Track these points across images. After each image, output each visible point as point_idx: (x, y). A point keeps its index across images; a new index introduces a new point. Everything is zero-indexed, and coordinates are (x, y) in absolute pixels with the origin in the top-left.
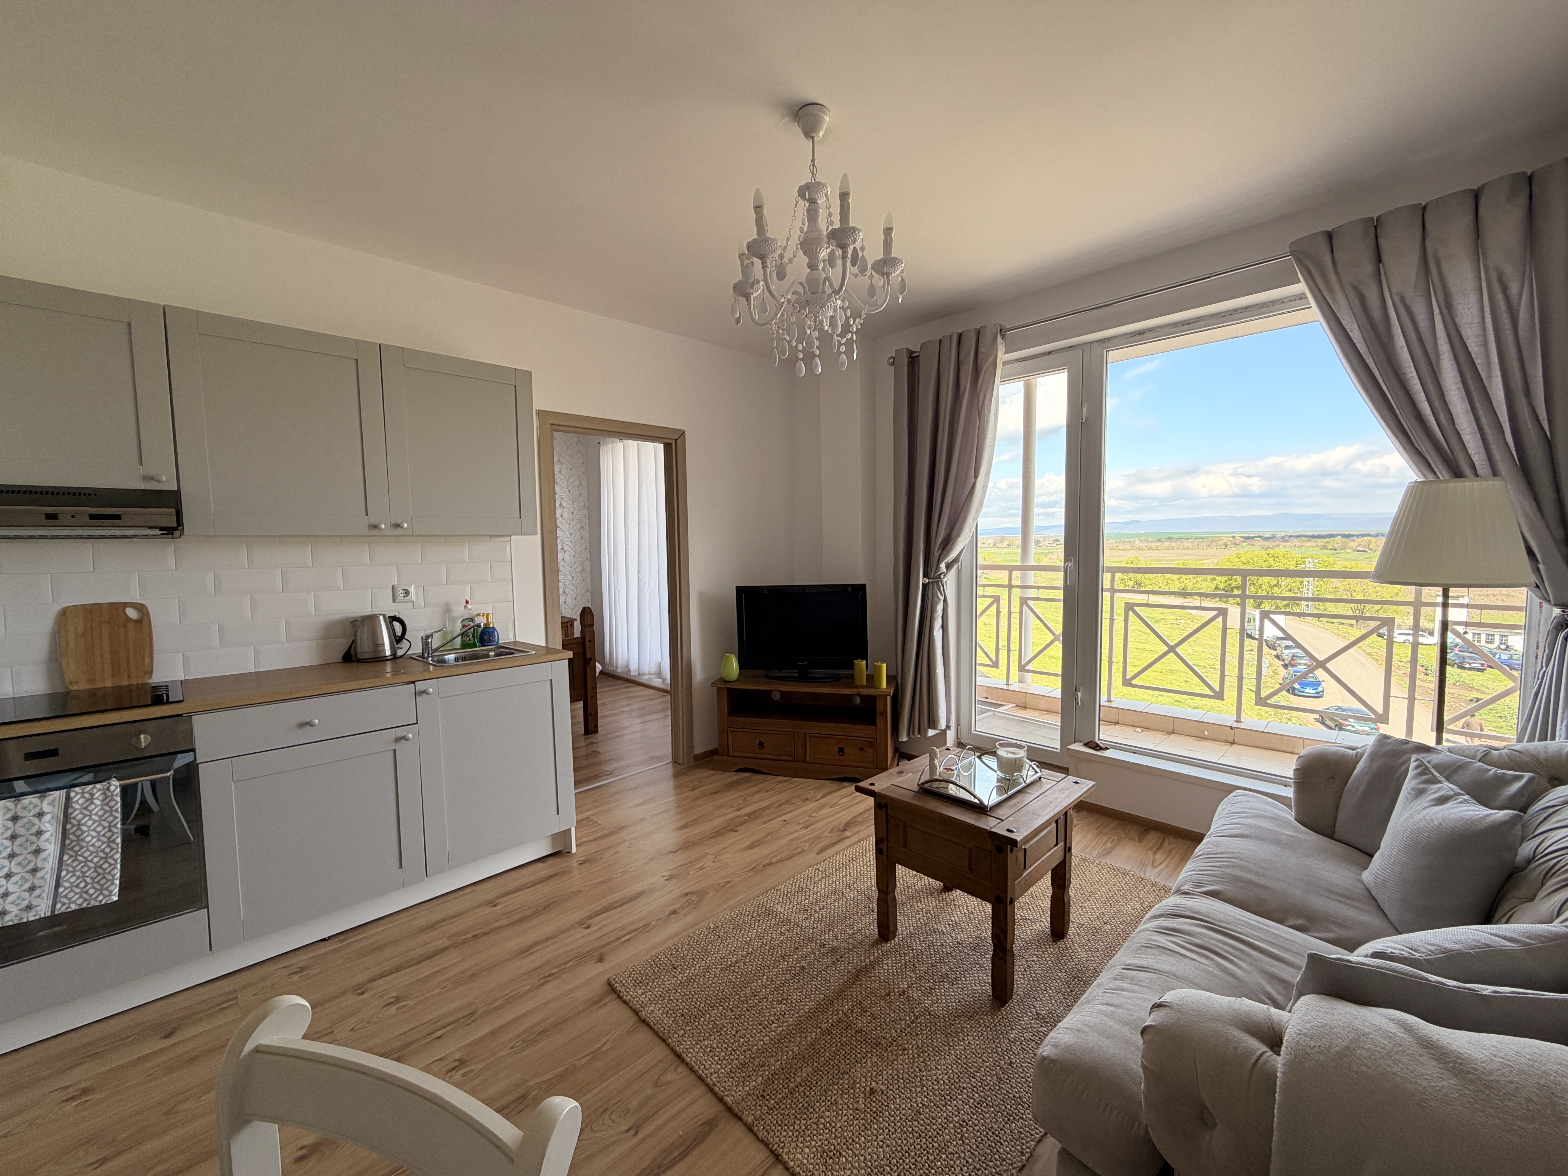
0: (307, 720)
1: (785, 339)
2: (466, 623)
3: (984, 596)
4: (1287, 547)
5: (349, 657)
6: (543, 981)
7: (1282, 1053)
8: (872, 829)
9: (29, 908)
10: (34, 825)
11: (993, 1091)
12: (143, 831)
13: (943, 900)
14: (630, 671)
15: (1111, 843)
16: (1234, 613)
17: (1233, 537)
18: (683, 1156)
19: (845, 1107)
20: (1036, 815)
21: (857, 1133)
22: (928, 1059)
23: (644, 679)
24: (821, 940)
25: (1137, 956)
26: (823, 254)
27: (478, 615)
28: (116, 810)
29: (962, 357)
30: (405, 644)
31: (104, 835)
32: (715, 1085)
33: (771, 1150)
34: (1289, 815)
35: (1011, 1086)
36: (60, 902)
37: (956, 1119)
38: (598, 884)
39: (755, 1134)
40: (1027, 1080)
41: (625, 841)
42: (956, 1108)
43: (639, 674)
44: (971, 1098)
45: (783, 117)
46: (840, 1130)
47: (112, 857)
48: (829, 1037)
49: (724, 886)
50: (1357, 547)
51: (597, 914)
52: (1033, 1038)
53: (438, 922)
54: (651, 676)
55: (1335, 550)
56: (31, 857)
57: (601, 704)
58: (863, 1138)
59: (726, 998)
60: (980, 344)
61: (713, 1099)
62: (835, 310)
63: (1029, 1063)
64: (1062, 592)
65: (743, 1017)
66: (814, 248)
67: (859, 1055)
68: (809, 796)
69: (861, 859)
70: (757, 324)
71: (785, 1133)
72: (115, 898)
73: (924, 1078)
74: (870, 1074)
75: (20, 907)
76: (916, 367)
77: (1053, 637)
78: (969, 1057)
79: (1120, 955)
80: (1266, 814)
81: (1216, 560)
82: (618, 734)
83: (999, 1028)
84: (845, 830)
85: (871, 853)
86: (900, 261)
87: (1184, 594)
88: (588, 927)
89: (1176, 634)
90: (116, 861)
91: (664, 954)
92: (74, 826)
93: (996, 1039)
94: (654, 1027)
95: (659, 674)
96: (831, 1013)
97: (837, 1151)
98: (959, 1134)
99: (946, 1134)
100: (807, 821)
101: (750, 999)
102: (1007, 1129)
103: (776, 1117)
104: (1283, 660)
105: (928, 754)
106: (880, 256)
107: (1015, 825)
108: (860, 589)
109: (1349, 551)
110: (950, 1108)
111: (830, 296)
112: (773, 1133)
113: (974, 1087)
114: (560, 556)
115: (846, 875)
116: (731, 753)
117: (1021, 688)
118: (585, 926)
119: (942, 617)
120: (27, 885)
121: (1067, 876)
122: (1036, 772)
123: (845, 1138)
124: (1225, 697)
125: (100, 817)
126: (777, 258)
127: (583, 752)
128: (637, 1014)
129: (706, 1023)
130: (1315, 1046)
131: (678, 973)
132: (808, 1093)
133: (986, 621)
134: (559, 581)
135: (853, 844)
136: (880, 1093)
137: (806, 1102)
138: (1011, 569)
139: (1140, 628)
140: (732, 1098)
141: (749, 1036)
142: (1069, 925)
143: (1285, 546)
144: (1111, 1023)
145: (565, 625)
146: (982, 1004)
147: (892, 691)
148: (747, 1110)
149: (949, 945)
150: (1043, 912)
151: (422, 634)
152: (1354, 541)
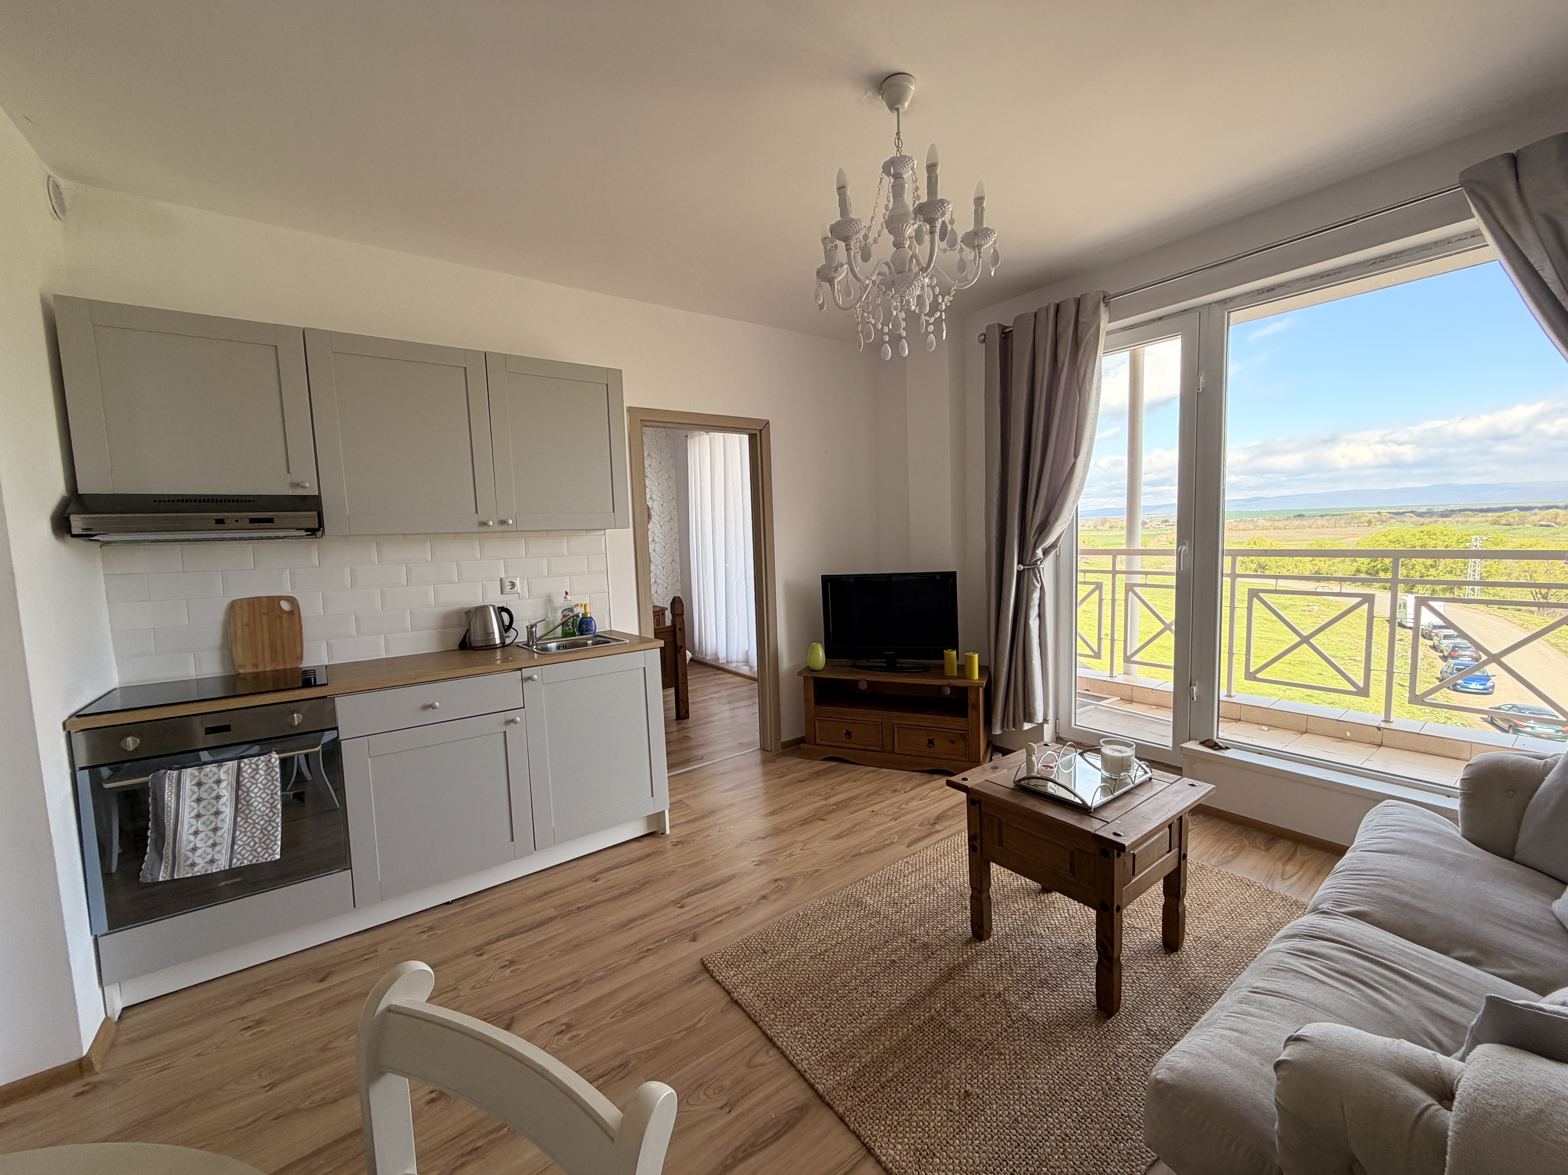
0: (429, 703)
1: (870, 322)
2: (566, 613)
3: (1085, 583)
4: (1447, 523)
5: (465, 645)
6: (641, 955)
7: (1454, 1108)
8: (965, 824)
9: (212, 861)
10: (213, 790)
11: (1098, 1106)
12: (300, 797)
13: (1041, 902)
14: (718, 658)
15: (1232, 850)
16: (1383, 599)
17: (1379, 513)
18: (776, 1137)
19: (939, 1107)
20: (1146, 818)
21: (952, 1135)
22: (1026, 1066)
23: (732, 667)
24: (911, 935)
25: (1266, 978)
26: (910, 231)
27: (577, 605)
28: (277, 780)
29: (1060, 329)
30: (512, 633)
31: (268, 801)
32: (806, 1071)
33: (863, 1143)
34: (1456, 831)
35: (1119, 1104)
36: (236, 857)
37: (1058, 1132)
38: (690, 866)
39: (846, 1124)
40: (1136, 1099)
41: (716, 825)
42: (1057, 1121)
43: (727, 662)
44: (1074, 1112)
45: (866, 91)
46: (934, 1129)
47: (274, 821)
48: (921, 1035)
49: (813, 874)
50: (1539, 521)
51: (689, 895)
52: (1143, 1055)
53: (545, 894)
54: (738, 664)
55: (1510, 525)
56: (212, 818)
57: (691, 690)
58: (958, 1141)
59: (816, 986)
60: (1080, 314)
61: (804, 1085)
62: (922, 288)
63: (1139, 1081)
64: (1175, 577)
65: (833, 1006)
66: (900, 226)
67: (952, 1056)
68: (898, 788)
69: (953, 854)
70: (840, 308)
71: (877, 1127)
72: (278, 857)
73: (1023, 1086)
74: (964, 1076)
75: (206, 860)
76: (1009, 343)
77: (1163, 626)
78: (1071, 1068)
79: (1246, 977)
80: (1425, 828)
81: (1356, 539)
82: (708, 720)
83: (1104, 1041)
84: (936, 823)
85: (963, 849)
86: (993, 231)
87: (1317, 578)
88: (682, 907)
89: (1308, 622)
90: (277, 823)
91: (755, 938)
92: (244, 792)
93: (1101, 1052)
94: (746, 1008)
95: (747, 662)
96: (922, 1010)
97: (930, 1151)
98: (1061, 1148)
99: (1047, 1146)
100: (896, 813)
101: (840, 989)
102: (1115, 1148)
103: (867, 1110)
104: (1442, 652)
105: (1025, 750)
106: (971, 227)
107: (1122, 829)
108: (950, 577)
109: (1530, 526)
110: (1051, 1120)
111: (917, 274)
112: (864, 1126)
113: (1078, 1100)
114: (651, 547)
115: (937, 870)
116: (818, 742)
117: (1127, 680)
118: (678, 905)
119: (1039, 605)
120: (210, 842)
121: (1182, 885)
122: (1146, 772)
123: (939, 1138)
124: (1371, 695)
125: (264, 785)
126: (862, 239)
127: (675, 736)
128: (729, 994)
129: (797, 1009)
130: (1497, 1106)
131: (768, 957)
132: (900, 1089)
133: (1086, 609)
134: (650, 572)
135: (945, 839)
136: (975, 1097)
137: (898, 1098)
138: (1115, 553)
139: (1264, 615)
140: (823, 1086)
141: (839, 1026)
142: (1184, 937)
143: (1444, 522)
144: (1237, 1051)
145: (657, 614)
146: (1085, 1014)
147: (985, 683)
148: (838, 1100)
149: (1048, 949)
150: (1154, 921)
151: (527, 624)
152: (1536, 514)
